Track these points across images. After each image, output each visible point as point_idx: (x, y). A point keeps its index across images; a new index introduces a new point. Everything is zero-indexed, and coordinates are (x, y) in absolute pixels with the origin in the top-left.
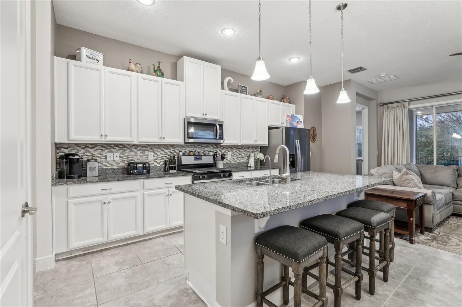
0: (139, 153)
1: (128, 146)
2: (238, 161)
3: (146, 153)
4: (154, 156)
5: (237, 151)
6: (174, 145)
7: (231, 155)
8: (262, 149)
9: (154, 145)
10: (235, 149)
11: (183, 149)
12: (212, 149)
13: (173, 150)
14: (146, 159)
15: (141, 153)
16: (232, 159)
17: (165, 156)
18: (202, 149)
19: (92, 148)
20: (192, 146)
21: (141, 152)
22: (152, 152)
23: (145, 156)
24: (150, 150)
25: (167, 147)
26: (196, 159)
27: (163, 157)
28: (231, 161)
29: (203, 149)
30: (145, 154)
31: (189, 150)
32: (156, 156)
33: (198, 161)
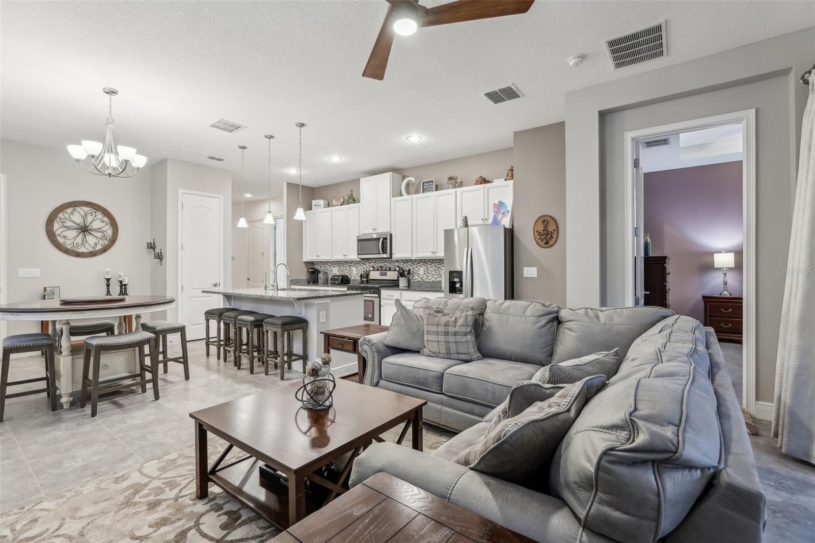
0: (348, 267)
1: (342, 263)
2: (434, 279)
5: (432, 267)
7: (424, 272)
10: (429, 263)
16: (425, 277)
19: (326, 264)
26: (382, 274)
33: (384, 277)
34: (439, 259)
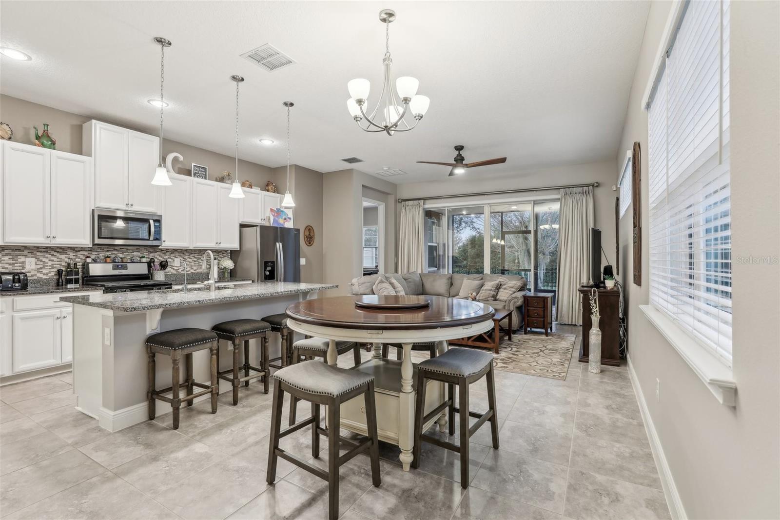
0: (6, 258)
2: (192, 271)
3: (20, 258)
4: (37, 263)
5: (191, 257)
6: (77, 247)
7: (180, 263)
8: (232, 254)
9: (38, 247)
10: (187, 254)
11: (93, 253)
12: (147, 254)
13: (74, 254)
14: (21, 268)
15: (9, 259)
16: (182, 268)
17: (59, 263)
18: (128, 254)
20: (109, 249)
21: (11, 257)
22: (32, 257)
23: (19, 263)
24: (30, 255)
25: (63, 250)
26: (116, 268)
27: (55, 266)
28: (180, 271)
29: (130, 254)
30: (19, 260)
31: (103, 255)
32: (42, 263)
33: (120, 271)
34: (199, 250)
